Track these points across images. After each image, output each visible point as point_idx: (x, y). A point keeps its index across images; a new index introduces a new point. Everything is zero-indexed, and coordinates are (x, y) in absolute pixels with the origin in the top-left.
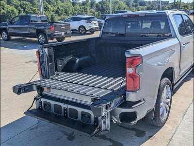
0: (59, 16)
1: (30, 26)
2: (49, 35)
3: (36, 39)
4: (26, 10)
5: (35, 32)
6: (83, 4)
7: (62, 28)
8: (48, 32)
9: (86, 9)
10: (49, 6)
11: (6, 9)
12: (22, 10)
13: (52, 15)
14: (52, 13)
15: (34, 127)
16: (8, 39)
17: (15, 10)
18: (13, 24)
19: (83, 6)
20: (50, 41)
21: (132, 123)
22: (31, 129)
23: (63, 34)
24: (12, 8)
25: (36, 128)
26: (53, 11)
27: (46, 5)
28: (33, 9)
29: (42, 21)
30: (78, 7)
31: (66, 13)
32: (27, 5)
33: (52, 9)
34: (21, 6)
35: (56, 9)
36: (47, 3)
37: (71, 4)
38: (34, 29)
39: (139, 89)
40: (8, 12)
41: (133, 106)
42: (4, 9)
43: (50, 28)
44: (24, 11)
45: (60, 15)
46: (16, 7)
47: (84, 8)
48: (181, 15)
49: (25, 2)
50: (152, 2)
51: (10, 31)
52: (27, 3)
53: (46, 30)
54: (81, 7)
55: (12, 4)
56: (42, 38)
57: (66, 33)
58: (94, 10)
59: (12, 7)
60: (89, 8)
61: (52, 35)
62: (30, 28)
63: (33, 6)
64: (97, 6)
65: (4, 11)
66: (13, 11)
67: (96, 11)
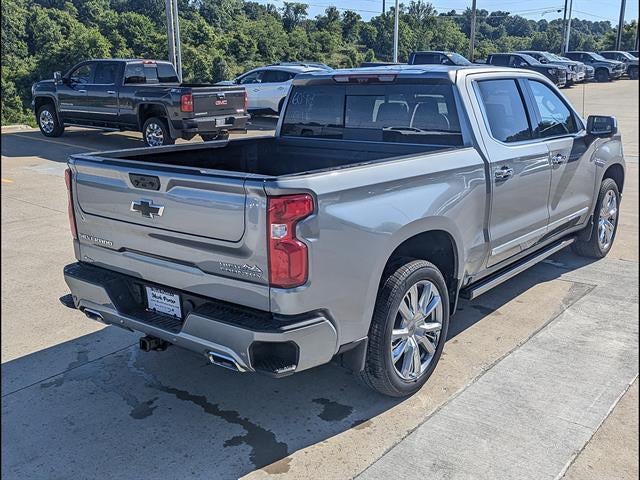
0: (240, 61)
1: (121, 95)
2: (178, 125)
3: (139, 135)
4: (136, 41)
5: (135, 111)
6: (321, 24)
7: (218, 103)
8: (173, 113)
9: (328, 42)
10: (209, 29)
11: (73, 36)
12: (123, 40)
13: (217, 60)
14: (218, 53)
15: (53, 380)
16: (58, 132)
17: (102, 41)
18: (72, 88)
19: (318, 33)
20: (180, 142)
21: (280, 371)
22: (43, 386)
23: (220, 122)
24: (94, 32)
25: (59, 383)
26: (221, 46)
27: (200, 27)
28: (159, 37)
29: (161, 80)
30: (300, 33)
31: (263, 52)
32: (139, 24)
33: (218, 39)
34: (120, 27)
35: (229, 39)
36: (203, 21)
37: (280, 26)
38: (134, 103)
39: (305, 283)
40: (79, 45)
41: (285, 328)
42: (66, 34)
43: (180, 104)
44: (130, 44)
45: (242, 60)
46: (106, 31)
47: (320, 40)
48: (516, 80)
49: (133, 15)
50: (552, 23)
51: (64, 108)
52: (141, 18)
53: (169, 109)
54: (313, 35)
55: (93, 20)
56: (154, 132)
57: (230, 121)
58: (352, 48)
59: (93, 30)
60: (336, 38)
61: (185, 126)
62: (123, 101)
63: (157, 30)
64: (364, 32)
65: (68, 43)
66: (93, 43)
67: (360, 50)
